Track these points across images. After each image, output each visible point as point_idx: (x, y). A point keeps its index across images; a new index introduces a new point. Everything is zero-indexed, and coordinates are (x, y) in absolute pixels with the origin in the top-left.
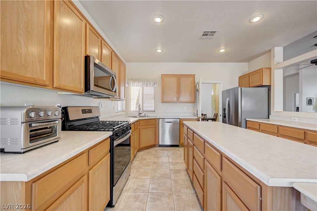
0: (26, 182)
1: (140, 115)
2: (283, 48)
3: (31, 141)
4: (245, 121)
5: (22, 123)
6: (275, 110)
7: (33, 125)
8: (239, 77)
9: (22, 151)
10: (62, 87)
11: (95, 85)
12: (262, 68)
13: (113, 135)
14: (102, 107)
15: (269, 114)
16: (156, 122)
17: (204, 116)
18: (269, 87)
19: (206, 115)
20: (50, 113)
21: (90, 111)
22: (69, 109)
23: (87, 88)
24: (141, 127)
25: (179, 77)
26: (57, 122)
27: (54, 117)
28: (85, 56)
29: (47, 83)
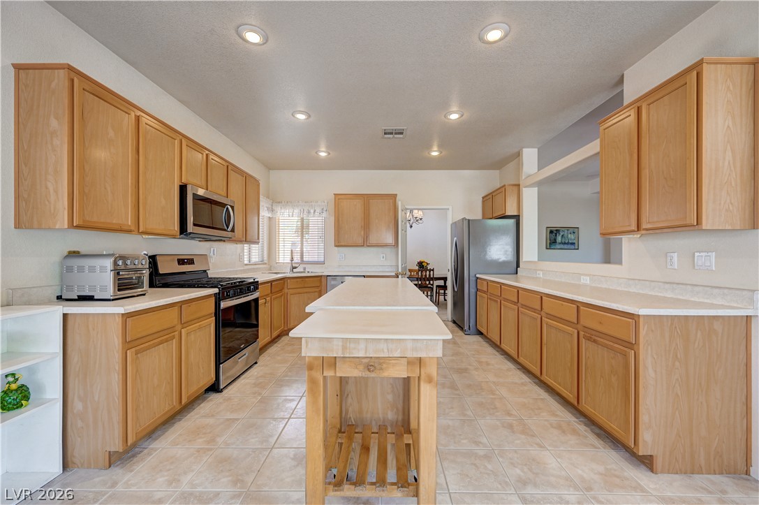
0: (122, 314)
1: (295, 270)
2: (537, 149)
3: (119, 290)
5: (111, 271)
7: (121, 273)
8: (483, 198)
9: (112, 298)
10: (149, 231)
11: (195, 225)
12: (505, 185)
13: (219, 293)
14: (214, 254)
16: (321, 281)
17: (430, 272)
20: (136, 262)
21: (191, 262)
22: (158, 258)
23: (183, 229)
24: (290, 290)
25: (367, 199)
26: (144, 272)
27: (140, 266)
28: (180, 186)
29: (133, 228)
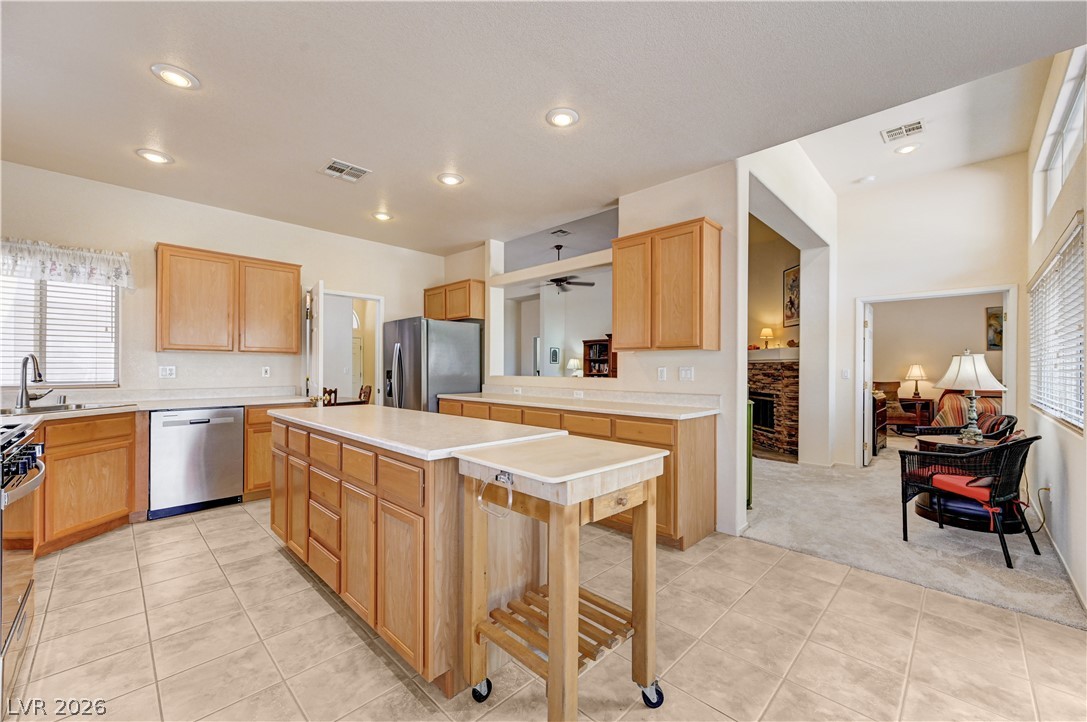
1: (34, 404)
2: (502, 244)
4: (435, 401)
6: (491, 374)
8: (425, 291)
12: (470, 280)
15: (481, 382)
16: (133, 425)
18: (481, 323)
19: (335, 392)
25: (239, 265)
